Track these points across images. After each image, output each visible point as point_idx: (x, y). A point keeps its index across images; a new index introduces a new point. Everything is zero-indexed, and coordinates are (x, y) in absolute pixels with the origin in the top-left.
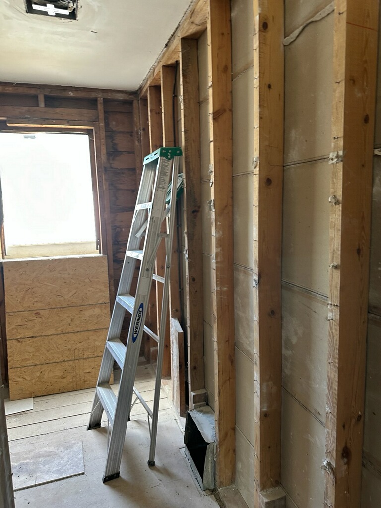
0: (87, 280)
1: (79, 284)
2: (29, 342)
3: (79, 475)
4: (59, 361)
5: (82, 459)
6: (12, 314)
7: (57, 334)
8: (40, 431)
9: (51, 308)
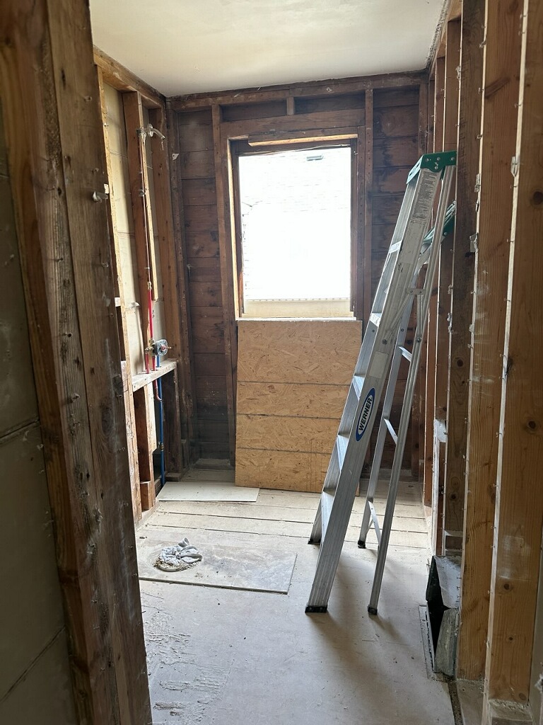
0: (333, 352)
1: (323, 356)
2: (259, 420)
3: (281, 593)
4: (292, 450)
5: (290, 576)
6: (243, 383)
7: (293, 417)
8: (256, 530)
9: (287, 383)
